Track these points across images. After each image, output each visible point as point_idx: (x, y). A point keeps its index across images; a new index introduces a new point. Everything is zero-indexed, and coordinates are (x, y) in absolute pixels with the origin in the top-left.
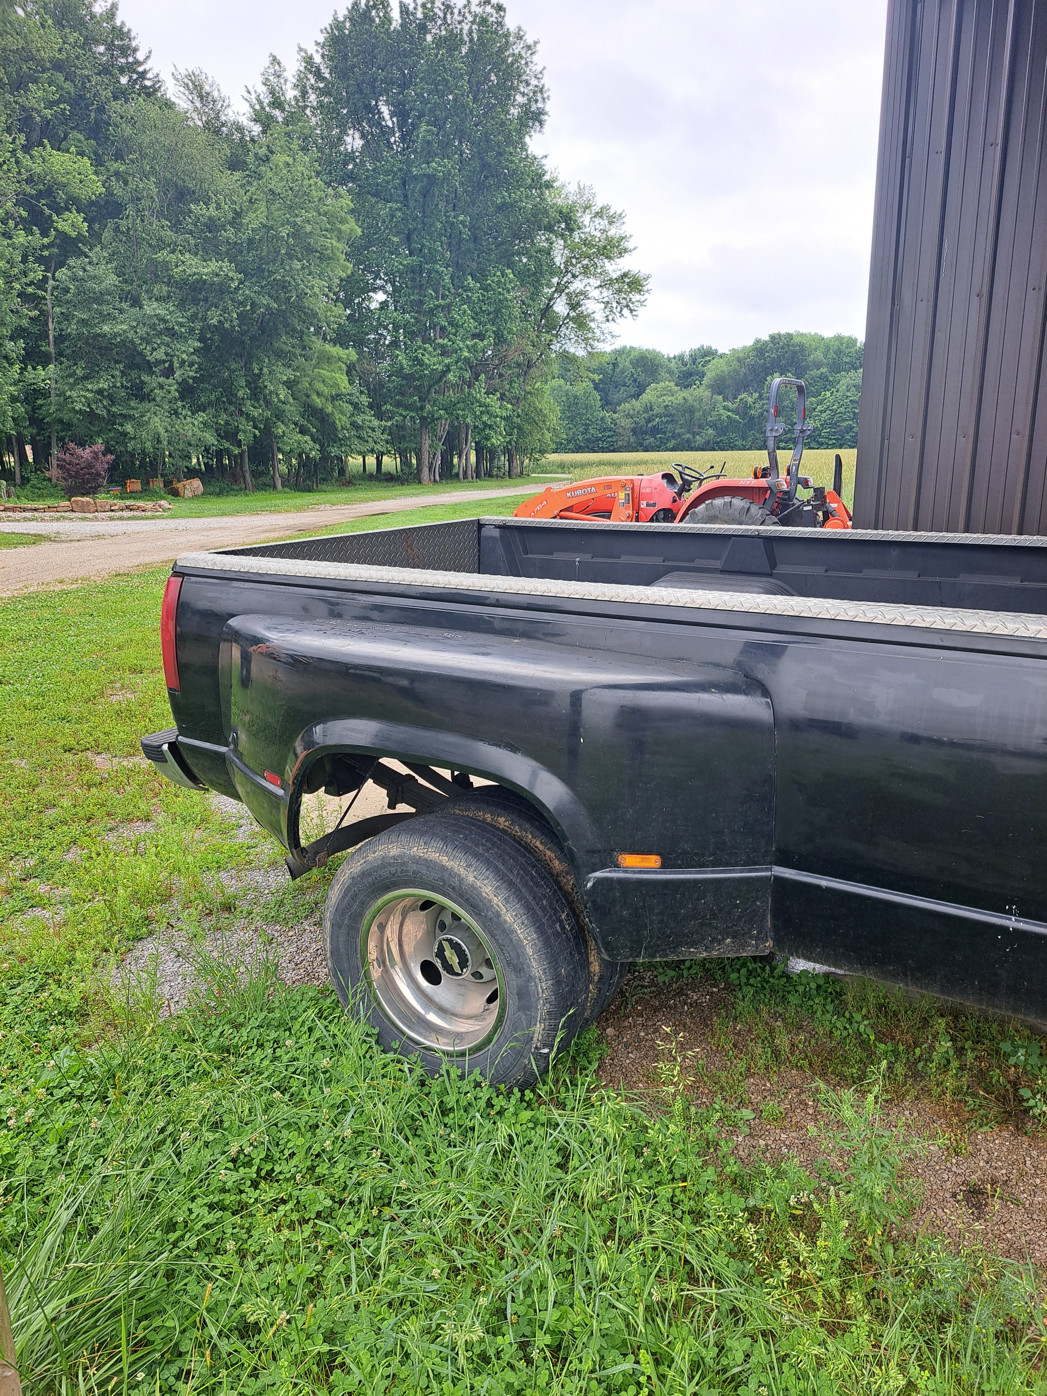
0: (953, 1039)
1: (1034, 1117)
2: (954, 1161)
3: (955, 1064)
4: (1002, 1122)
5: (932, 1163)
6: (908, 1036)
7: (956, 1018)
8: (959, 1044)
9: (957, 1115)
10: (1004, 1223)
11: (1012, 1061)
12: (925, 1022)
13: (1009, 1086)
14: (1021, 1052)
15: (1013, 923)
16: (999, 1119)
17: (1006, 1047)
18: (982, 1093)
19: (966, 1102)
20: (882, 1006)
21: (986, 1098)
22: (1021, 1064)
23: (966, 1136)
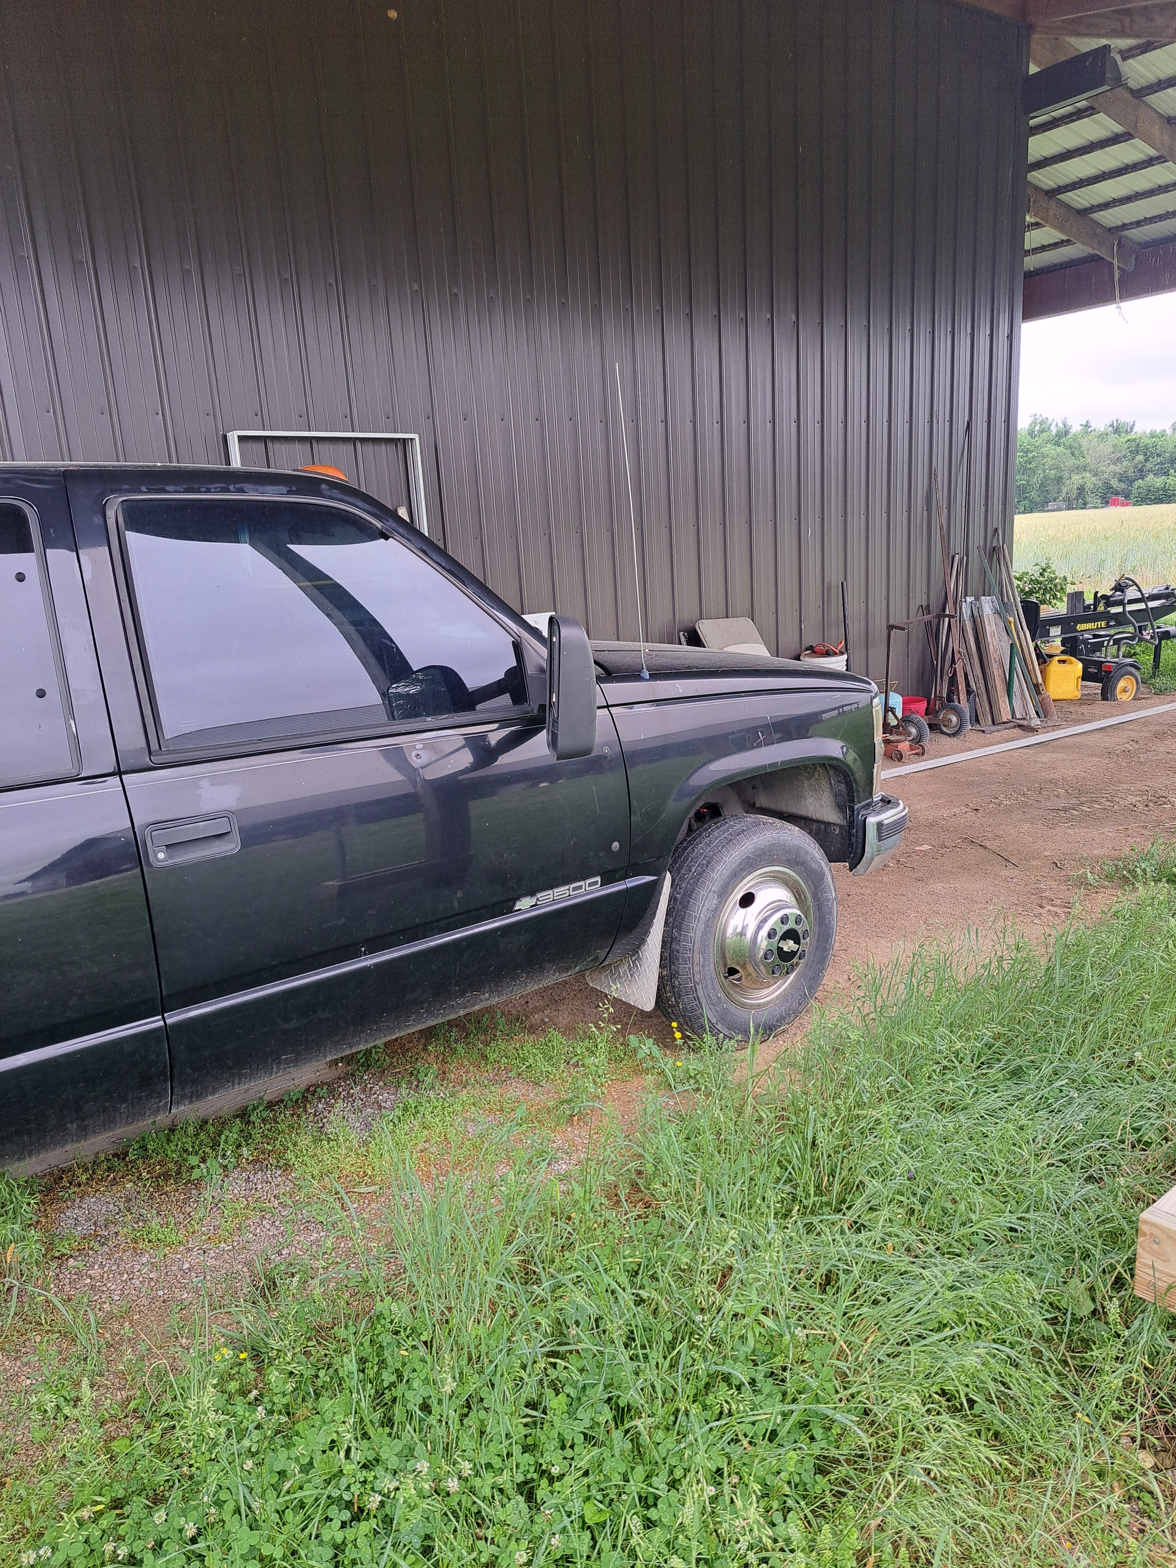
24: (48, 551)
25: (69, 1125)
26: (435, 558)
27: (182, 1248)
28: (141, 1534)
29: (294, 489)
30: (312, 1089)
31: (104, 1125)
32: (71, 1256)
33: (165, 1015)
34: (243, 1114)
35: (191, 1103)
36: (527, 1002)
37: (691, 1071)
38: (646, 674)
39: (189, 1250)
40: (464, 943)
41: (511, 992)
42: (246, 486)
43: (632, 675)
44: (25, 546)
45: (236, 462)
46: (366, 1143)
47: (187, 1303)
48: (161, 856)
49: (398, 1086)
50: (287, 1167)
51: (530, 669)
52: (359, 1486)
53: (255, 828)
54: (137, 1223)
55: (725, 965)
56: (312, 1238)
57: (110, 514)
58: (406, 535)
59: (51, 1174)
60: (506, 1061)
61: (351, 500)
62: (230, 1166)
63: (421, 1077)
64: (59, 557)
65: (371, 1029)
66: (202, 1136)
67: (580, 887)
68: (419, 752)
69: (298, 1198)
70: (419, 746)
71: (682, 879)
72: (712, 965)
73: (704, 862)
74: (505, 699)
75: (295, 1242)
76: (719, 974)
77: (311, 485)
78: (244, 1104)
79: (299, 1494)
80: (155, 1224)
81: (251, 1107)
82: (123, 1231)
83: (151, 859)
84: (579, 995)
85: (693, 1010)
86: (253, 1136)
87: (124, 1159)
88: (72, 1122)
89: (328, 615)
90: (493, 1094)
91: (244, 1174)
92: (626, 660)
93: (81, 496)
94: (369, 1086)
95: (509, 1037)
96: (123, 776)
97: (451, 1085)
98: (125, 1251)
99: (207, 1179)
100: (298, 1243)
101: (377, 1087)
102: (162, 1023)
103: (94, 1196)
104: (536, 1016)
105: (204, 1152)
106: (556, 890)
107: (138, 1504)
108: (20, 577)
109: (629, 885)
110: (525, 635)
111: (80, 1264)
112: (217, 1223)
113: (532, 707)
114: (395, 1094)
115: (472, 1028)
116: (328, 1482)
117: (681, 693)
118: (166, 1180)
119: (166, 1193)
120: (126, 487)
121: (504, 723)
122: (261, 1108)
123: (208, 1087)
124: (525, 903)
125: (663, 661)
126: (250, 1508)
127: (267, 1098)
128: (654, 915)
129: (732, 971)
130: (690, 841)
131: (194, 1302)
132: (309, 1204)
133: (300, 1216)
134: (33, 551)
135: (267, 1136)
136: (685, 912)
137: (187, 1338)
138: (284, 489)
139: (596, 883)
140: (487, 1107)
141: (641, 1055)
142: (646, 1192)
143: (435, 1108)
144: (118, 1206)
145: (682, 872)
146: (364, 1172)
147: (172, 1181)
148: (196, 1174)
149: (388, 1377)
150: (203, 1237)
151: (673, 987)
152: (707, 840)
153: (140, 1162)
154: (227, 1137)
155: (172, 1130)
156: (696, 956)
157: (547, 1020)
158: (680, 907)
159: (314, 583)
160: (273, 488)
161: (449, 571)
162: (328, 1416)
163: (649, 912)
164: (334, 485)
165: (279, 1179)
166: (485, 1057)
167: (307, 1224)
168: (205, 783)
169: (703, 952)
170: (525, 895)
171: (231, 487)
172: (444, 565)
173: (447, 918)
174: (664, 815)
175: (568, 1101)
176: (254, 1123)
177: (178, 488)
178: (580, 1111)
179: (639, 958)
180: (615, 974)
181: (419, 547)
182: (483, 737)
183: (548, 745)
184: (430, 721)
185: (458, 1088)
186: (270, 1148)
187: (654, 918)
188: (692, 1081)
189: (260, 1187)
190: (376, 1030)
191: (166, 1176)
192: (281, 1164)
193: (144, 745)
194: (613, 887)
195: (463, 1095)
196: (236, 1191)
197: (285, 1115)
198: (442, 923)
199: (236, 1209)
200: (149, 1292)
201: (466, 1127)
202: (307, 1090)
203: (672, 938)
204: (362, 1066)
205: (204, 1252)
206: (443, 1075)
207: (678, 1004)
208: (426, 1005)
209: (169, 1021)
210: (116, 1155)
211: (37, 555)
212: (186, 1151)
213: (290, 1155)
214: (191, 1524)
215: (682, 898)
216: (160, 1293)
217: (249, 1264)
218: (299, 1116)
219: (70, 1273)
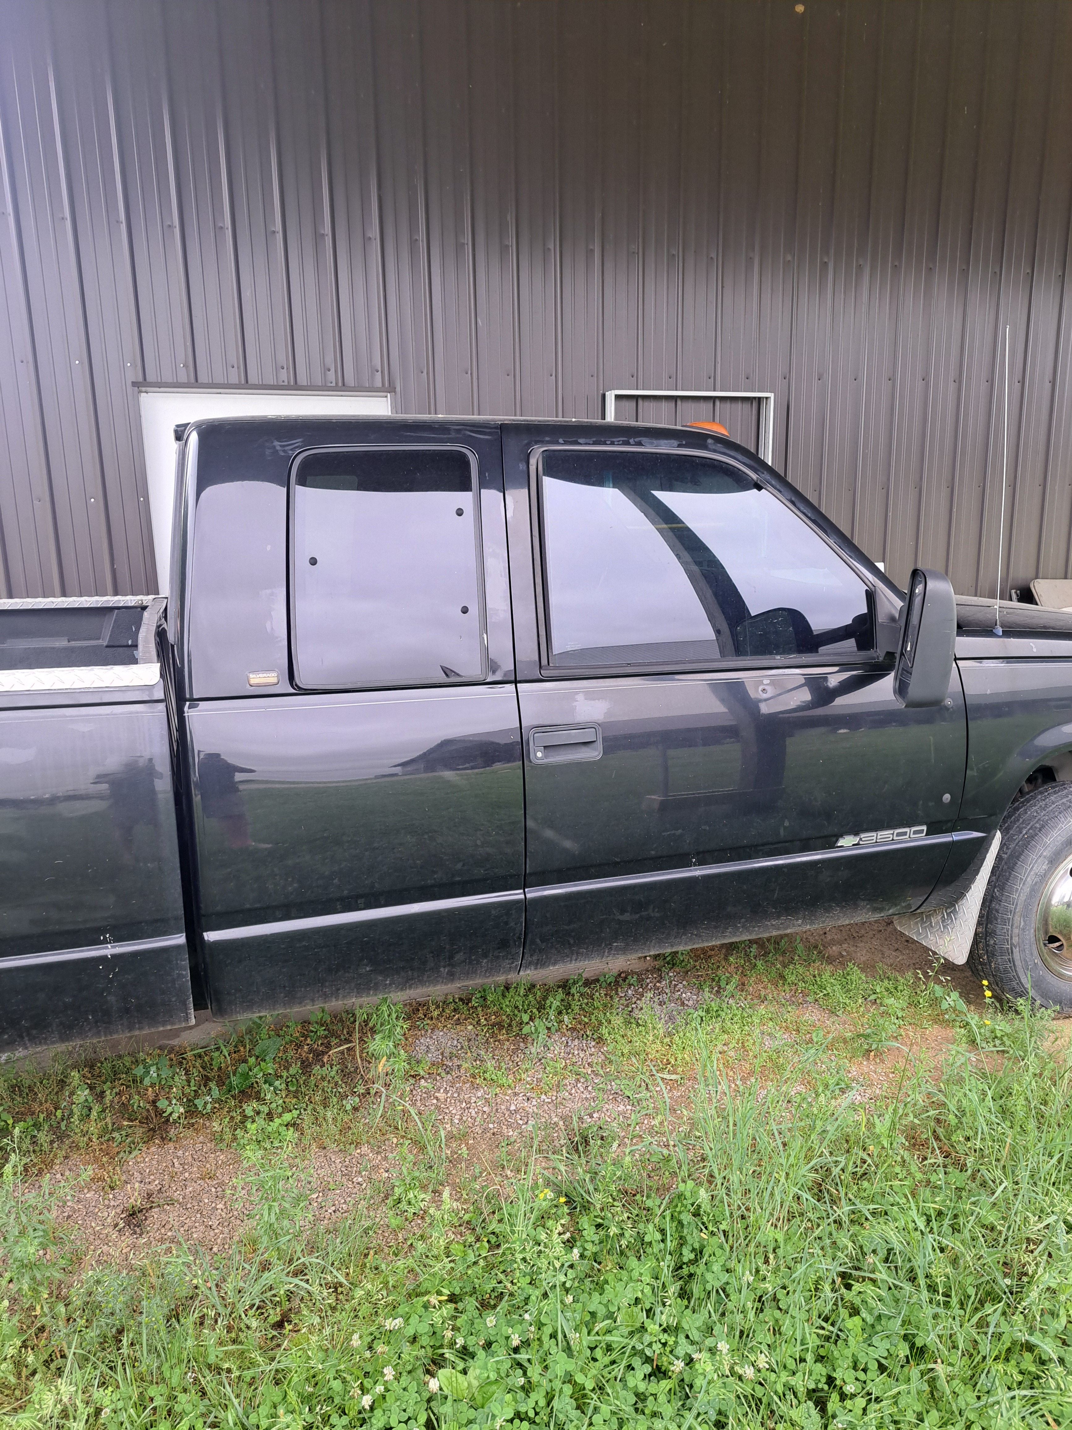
0: (91, 1088)
1: (175, 1122)
2: (111, 1196)
3: (96, 1108)
4: (148, 1140)
5: (91, 1209)
6: (48, 1104)
7: (92, 1067)
8: (98, 1090)
9: (107, 1154)
10: (164, 1226)
11: (147, 1081)
12: (62, 1083)
13: (148, 1106)
14: (153, 1069)
15: (109, 950)
16: (145, 1139)
17: (139, 1071)
18: (126, 1123)
19: (114, 1138)
20: (13, 1087)
21: (131, 1127)
22: (156, 1080)
23: (118, 1168)
24: (482, 490)
25: (442, 969)
26: (802, 509)
27: (510, 1092)
28: (473, 1331)
29: (684, 442)
30: (623, 975)
31: (468, 974)
32: (423, 1077)
33: (526, 890)
34: (565, 985)
35: (536, 969)
36: (825, 933)
37: (997, 1031)
38: (999, 631)
39: (516, 1094)
40: (785, 870)
41: (824, 922)
42: (644, 440)
43: (986, 630)
44: (465, 486)
45: (611, 417)
46: (670, 1034)
47: (512, 1140)
48: (539, 754)
49: (700, 988)
50: (600, 1040)
51: (881, 617)
52: (660, 1346)
53: (616, 738)
54: (475, 1061)
55: (1046, 932)
56: (619, 1109)
57: (533, 461)
58: (778, 487)
59: (411, 1005)
60: (803, 985)
61: (732, 453)
62: (553, 1030)
63: (723, 984)
64: (491, 496)
65: (692, 934)
66: (531, 997)
67: (905, 834)
68: (766, 687)
69: (608, 1070)
70: (766, 681)
71: (1011, 839)
72: (1032, 931)
73: (1038, 825)
74: (850, 644)
75: (605, 1109)
76: (1037, 940)
77: (699, 439)
78: (565, 977)
79: (608, 1338)
80: (490, 1064)
81: (571, 981)
82: (465, 1065)
83: (532, 756)
84: (878, 936)
85: (1006, 971)
86: (572, 1007)
87: (467, 1004)
88: (444, 967)
89: (677, 555)
90: (791, 1014)
91: (563, 1039)
92: (979, 615)
93: (512, 446)
94: (673, 983)
95: (808, 962)
96: (518, 685)
97: (749, 997)
98: (464, 1083)
99: (534, 1036)
100: (607, 1110)
101: (680, 986)
102: (522, 896)
103: (442, 1030)
104: (834, 948)
105: (531, 1012)
106: (880, 833)
107: (470, 1304)
108: (460, 512)
109: (955, 838)
110: (880, 585)
111: (430, 1086)
112: (540, 1076)
113: (879, 653)
114: (697, 995)
115: (771, 947)
116: (632, 1334)
117: (1035, 652)
118: (500, 1030)
119: (499, 1041)
120: (547, 439)
121: (844, 667)
122: (580, 984)
123: (551, 958)
124: (847, 841)
125: (1013, 619)
126: (565, 1336)
127: (585, 975)
128: (977, 872)
129: (1053, 939)
130: (1023, 802)
131: (518, 1141)
132: (618, 1078)
133: (609, 1087)
134: (471, 490)
135: (583, 1009)
136: (1010, 873)
137: (511, 1171)
138: (676, 443)
139: (922, 831)
140: (784, 1024)
141: (945, 1005)
142: (946, 1142)
143: (735, 1015)
144: (461, 1043)
145: (1011, 832)
146: (668, 1060)
147: (504, 1031)
148: (526, 1030)
149: (688, 1255)
150: (528, 1086)
151: (988, 945)
152: (1043, 803)
153: (479, 1009)
154: (552, 1003)
155: (507, 988)
156: (1017, 918)
157: (844, 953)
158: (1005, 867)
159: (670, 526)
160: (666, 441)
161: (814, 522)
162: (635, 1275)
163: (972, 867)
164: (719, 440)
165: (593, 1050)
166: (782, 977)
167: (615, 1095)
168: (580, 697)
169: (1025, 916)
170: (849, 833)
171: (632, 441)
172: (809, 515)
173: (772, 844)
174: (1001, 774)
175: (867, 1036)
176: (573, 995)
177: (588, 441)
178: (876, 1049)
179: (955, 912)
180: (925, 922)
181: (789, 498)
182: (824, 678)
183: (895, 692)
184: (779, 659)
185: (756, 1001)
186: (586, 1020)
187: (977, 875)
188: (997, 1042)
189: (576, 1052)
190: (696, 935)
191: (500, 1026)
192: (595, 1037)
193: (537, 659)
194: (939, 838)
195: (762, 1010)
196: (556, 1052)
197: (600, 994)
198: (767, 848)
199: (556, 1068)
200: (482, 1123)
201: (763, 1039)
202: (619, 975)
203: (993, 897)
204: (668, 963)
205: (528, 1099)
206: (742, 986)
207: (990, 962)
208: (743, 920)
209: (528, 896)
210: (461, 999)
211: (474, 495)
212: (516, 1007)
213: (604, 1031)
214: (517, 1336)
215: (1008, 858)
216: (491, 1126)
217: (564, 1118)
218: (611, 997)
219: (421, 1091)
